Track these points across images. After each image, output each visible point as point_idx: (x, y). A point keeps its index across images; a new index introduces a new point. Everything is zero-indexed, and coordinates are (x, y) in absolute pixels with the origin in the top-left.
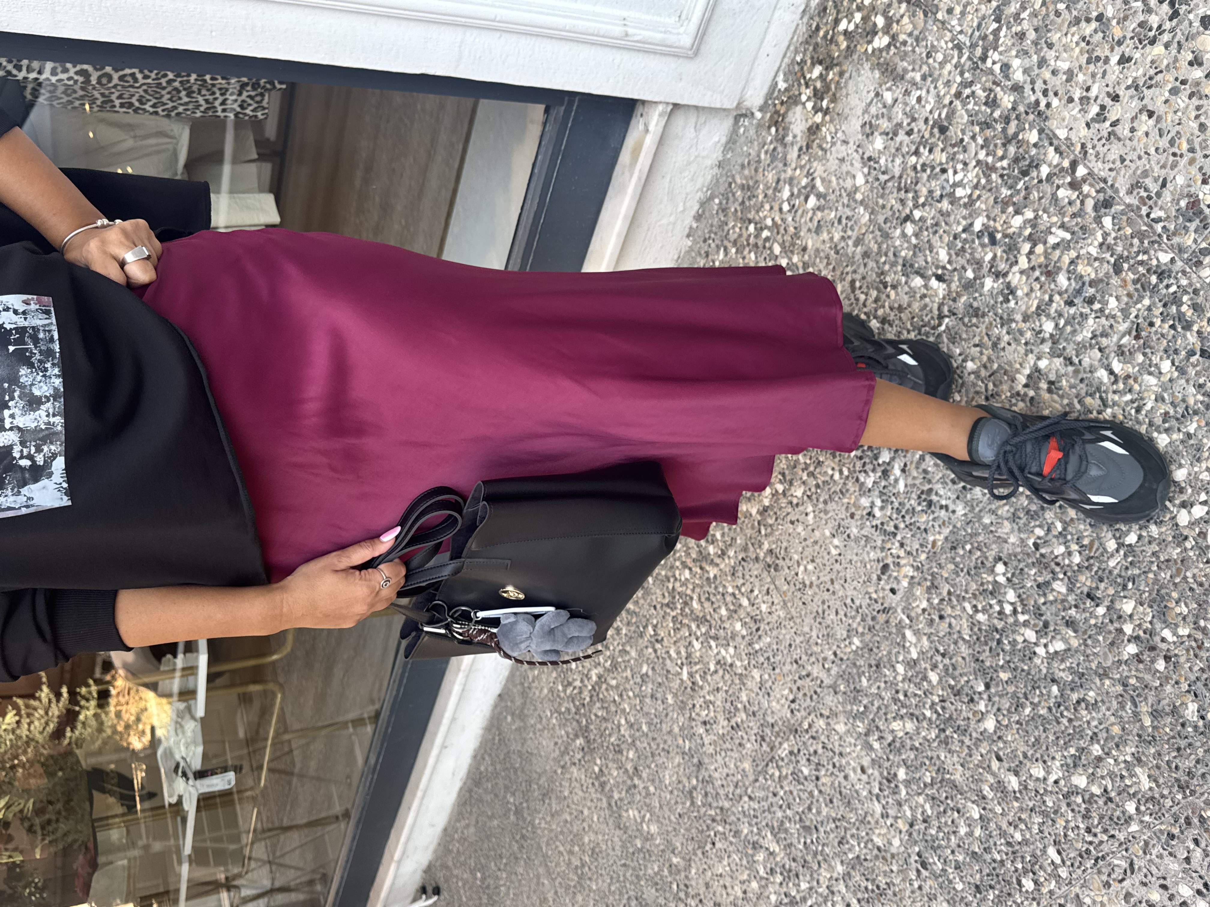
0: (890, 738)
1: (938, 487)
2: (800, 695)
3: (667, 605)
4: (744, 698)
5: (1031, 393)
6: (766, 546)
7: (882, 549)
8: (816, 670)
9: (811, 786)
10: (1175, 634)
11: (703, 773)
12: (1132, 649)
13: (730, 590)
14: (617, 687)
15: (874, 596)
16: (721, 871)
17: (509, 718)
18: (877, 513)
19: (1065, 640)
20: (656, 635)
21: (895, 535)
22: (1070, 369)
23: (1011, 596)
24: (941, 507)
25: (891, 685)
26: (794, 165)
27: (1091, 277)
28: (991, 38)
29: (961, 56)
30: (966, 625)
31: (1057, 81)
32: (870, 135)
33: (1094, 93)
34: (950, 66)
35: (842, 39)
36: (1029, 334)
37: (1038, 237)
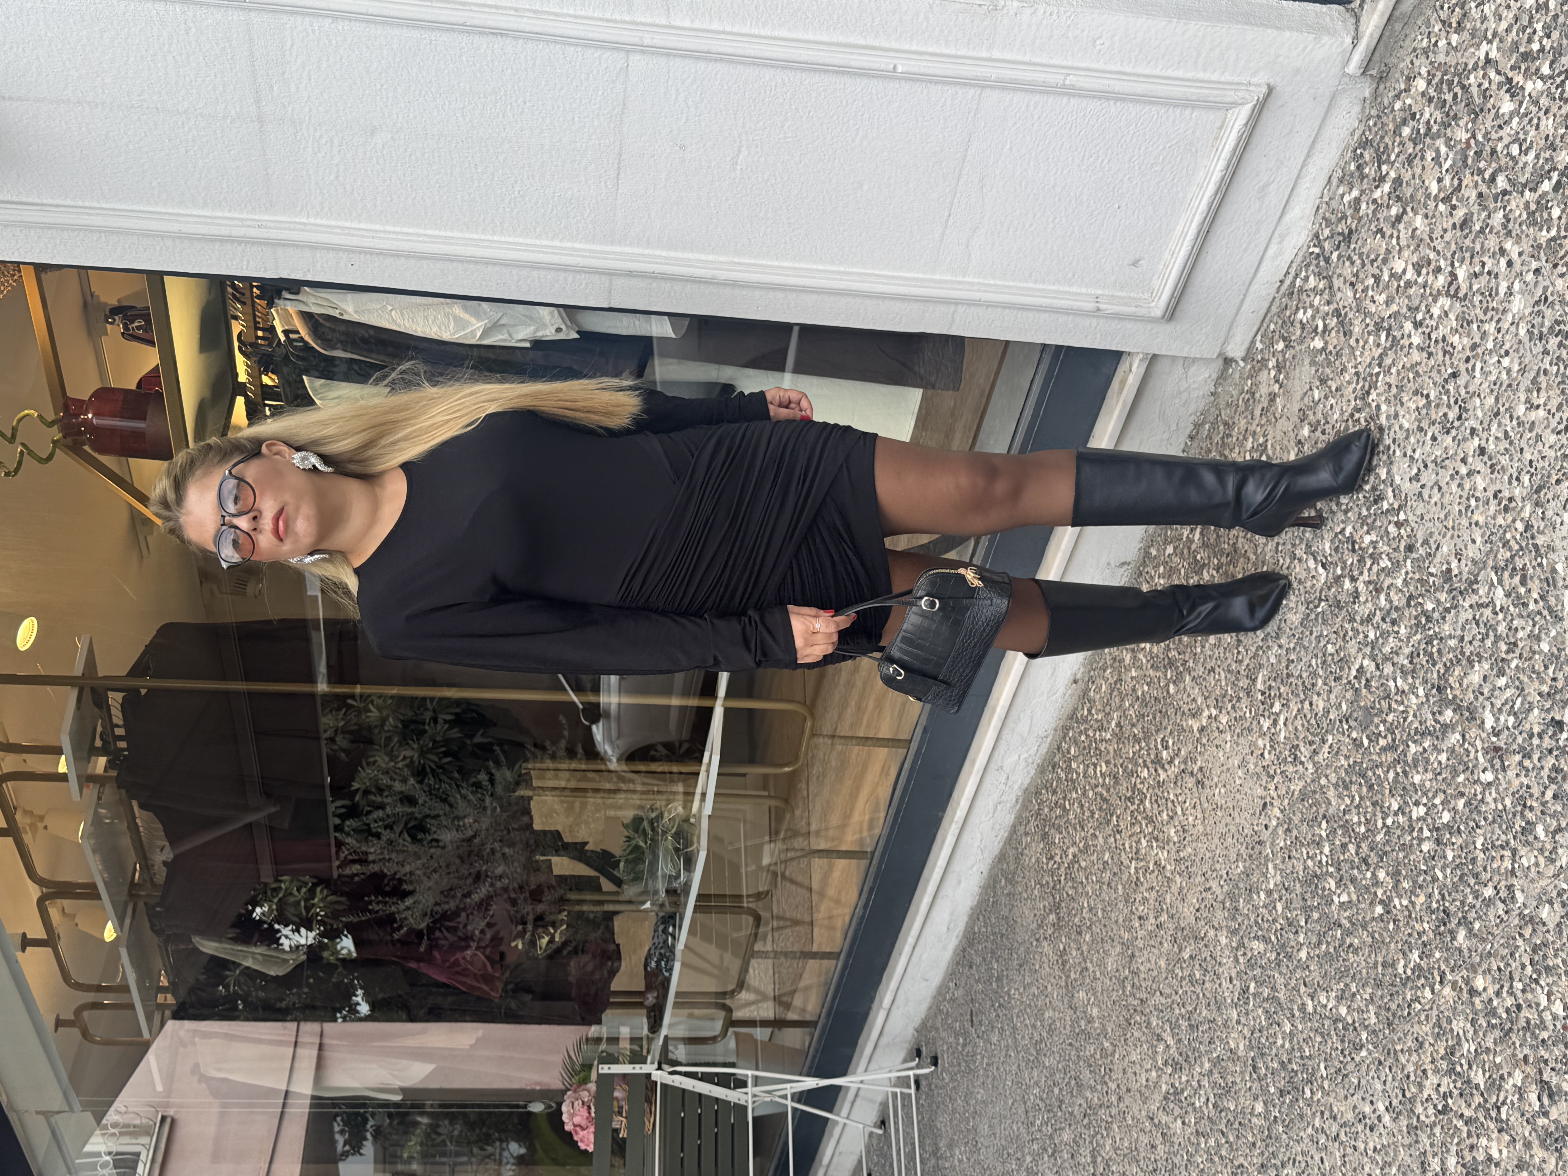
0: (1249, 955)
1: (1302, 744)
2: (1203, 907)
3: (1129, 799)
4: (1168, 901)
5: (1357, 686)
6: (1199, 763)
7: (1265, 788)
8: (1214, 884)
9: (1198, 990)
10: (1401, 904)
11: (1134, 966)
12: (1379, 910)
13: (1172, 797)
14: (1085, 869)
15: (1256, 828)
16: (1134, 1057)
17: (1003, 881)
18: (1266, 755)
19: (1349, 894)
20: (1118, 825)
21: (1273, 777)
22: (1378, 673)
23: (1327, 850)
24: (1302, 763)
25: (1256, 908)
26: (1257, 422)
27: (1396, 603)
28: (1374, 378)
29: (1357, 384)
30: (1302, 867)
31: (1401, 435)
32: (1302, 421)
33: (1416, 456)
34: (1351, 388)
35: (1298, 326)
36: (1361, 635)
37: (1375, 558)
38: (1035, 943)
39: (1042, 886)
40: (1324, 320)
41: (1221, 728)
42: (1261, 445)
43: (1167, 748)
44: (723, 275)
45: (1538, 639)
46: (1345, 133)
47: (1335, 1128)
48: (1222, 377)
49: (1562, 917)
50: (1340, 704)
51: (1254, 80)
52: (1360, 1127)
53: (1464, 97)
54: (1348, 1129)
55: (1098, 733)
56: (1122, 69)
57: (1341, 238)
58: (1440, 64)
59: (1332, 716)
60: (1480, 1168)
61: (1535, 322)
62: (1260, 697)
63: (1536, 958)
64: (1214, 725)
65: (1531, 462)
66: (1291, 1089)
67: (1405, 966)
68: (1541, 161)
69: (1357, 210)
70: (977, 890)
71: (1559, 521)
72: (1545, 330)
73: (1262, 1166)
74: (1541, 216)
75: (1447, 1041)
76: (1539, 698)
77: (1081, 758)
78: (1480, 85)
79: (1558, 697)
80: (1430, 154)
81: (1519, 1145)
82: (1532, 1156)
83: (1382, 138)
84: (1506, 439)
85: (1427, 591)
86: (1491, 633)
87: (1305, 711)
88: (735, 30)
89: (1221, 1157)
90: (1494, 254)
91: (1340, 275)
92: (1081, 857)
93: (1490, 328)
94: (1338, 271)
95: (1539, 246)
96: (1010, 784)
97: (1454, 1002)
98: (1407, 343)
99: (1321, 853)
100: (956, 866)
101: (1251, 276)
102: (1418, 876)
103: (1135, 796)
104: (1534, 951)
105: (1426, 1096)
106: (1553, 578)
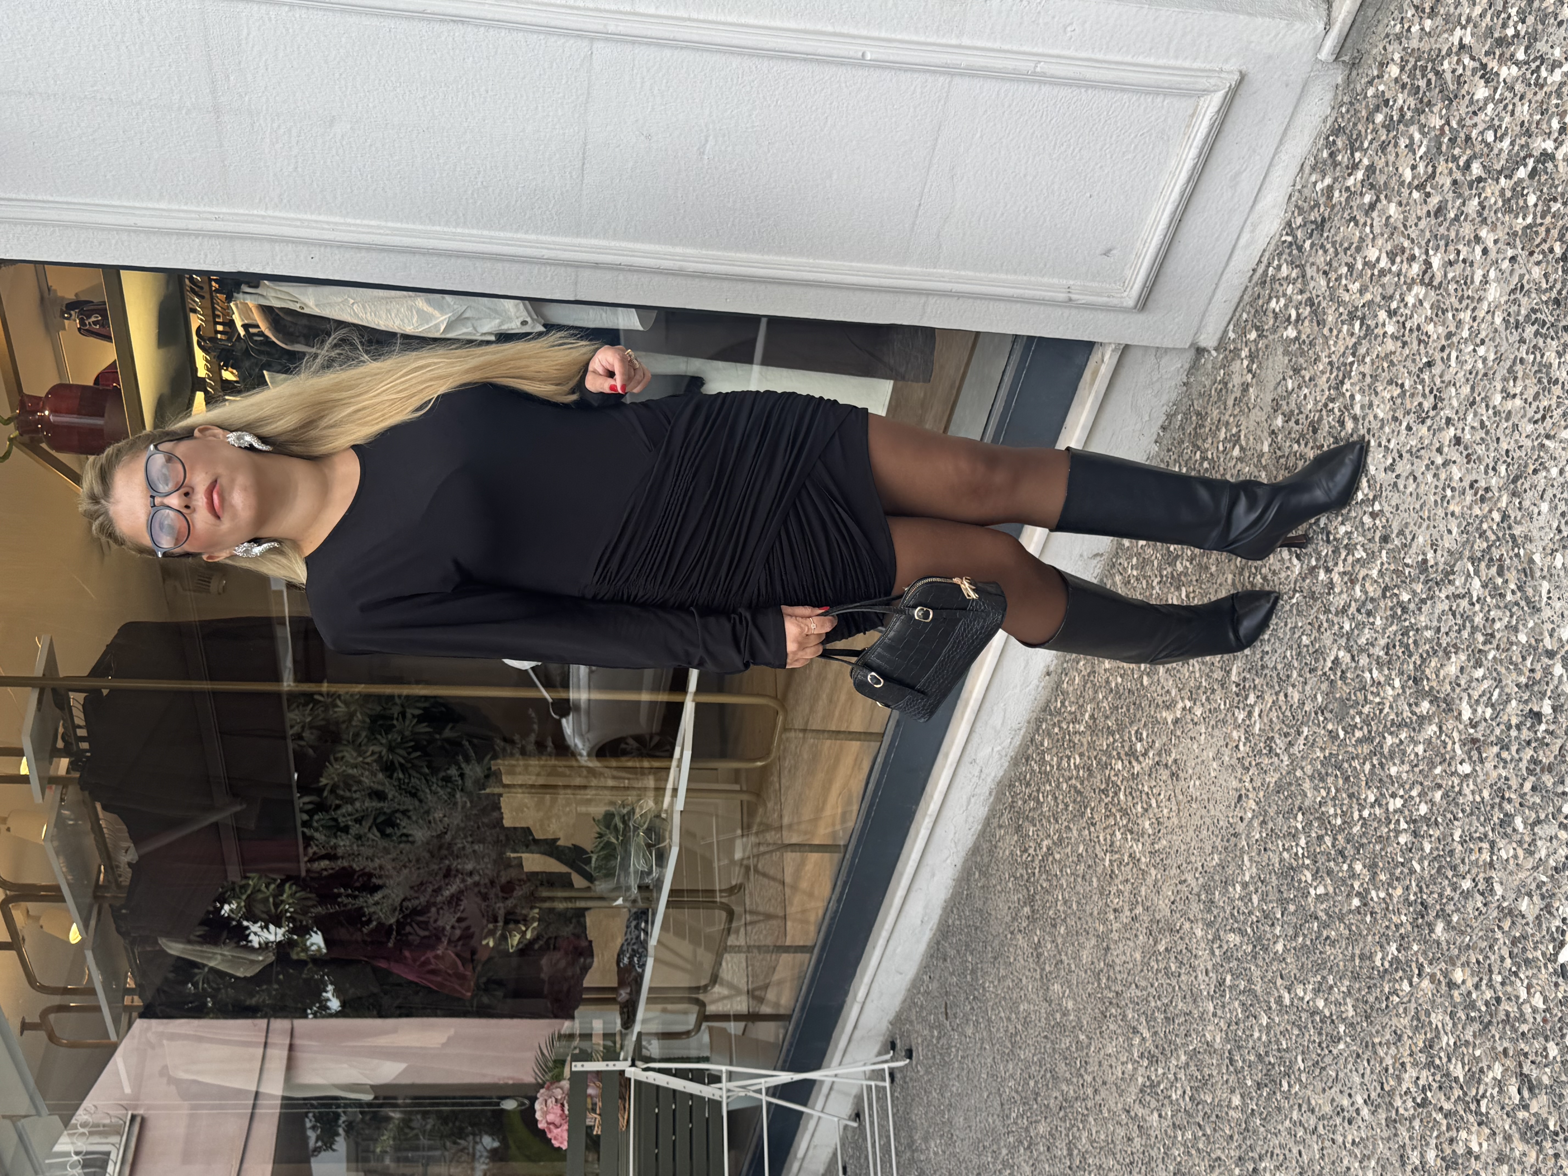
0: (1225, 947)
1: (1277, 736)
2: (1178, 899)
3: (1103, 791)
4: (1143, 893)
5: (1332, 677)
6: (1173, 755)
7: (1240, 780)
8: (1189, 877)
9: (1174, 982)
10: (1378, 896)
11: (1109, 959)
12: (1356, 902)
13: (1146, 789)
14: (1060, 862)
15: (1231, 820)
16: (1110, 1050)
17: (977, 874)
18: (1241, 747)
19: (1325, 886)
20: (1093, 818)
21: (1248, 769)
22: (1353, 665)
23: (1303, 842)
24: (1277, 755)
25: (1231, 900)
26: (1230, 412)
27: (1371, 594)
28: (1348, 368)
29: (1331, 373)
30: (1277, 860)
31: (1375, 425)
32: (1276, 411)
33: (1391, 446)
34: (1324, 378)
35: (1271, 315)
36: (1336, 627)
37: (1350, 549)
38: (1009, 936)
39: (1016, 878)
40: (1297, 309)
41: (1196, 720)
42: (1234, 435)
43: (1141, 740)
44: (691, 266)
45: (1516, 630)
46: (1317, 121)
47: (1313, 1121)
48: (1194, 367)
49: (1541, 910)
50: (1315, 696)
51: (1226, 67)
52: (1338, 1121)
53: (1438, 83)
54: (1326, 1122)
55: (1071, 725)
56: (1093, 56)
57: (1314, 227)
58: (1413, 50)
59: (1307, 708)
60: (1460, 1161)
61: (1511, 310)
62: (1234, 689)
63: (1516, 951)
64: (1188, 717)
65: (1507, 451)
66: (1268, 1082)
67: (1383, 959)
68: (1516, 148)
69: (1330, 197)
70: (951, 883)
71: (1536, 511)
72: (1521, 319)
73: (1240, 1158)
74: (1517, 203)
75: (1425, 1034)
76: (1516, 689)
77: (1054, 751)
78: (1454, 71)
79: (1536, 688)
80: (1403, 142)
81: (1499, 1139)
82: (1512, 1149)
83: (1355, 125)
84: (1482, 428)
85: (1402, 582)
86: (1468, 624)
87: (1280, 703)
88: (701, 17)
89: (1198, 1150)
90: (1469, 241)
91: (1313, 264)
92: (1055, 850)
93: (1466, 316)
94: (1311, 260)
95: (1515, 234)
96: (983, 776)
97: (1433, 995)
98: (1381, 332)
99: (1297, 845)
100: (930, 859)
101: (1223, 264)
102: (1396, 867)
103: (1109, 788)
104: (1514, 943)
105: (1404, 1089)
106: (1531, 568)
